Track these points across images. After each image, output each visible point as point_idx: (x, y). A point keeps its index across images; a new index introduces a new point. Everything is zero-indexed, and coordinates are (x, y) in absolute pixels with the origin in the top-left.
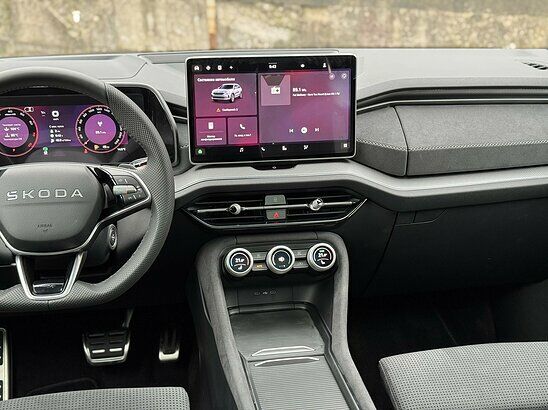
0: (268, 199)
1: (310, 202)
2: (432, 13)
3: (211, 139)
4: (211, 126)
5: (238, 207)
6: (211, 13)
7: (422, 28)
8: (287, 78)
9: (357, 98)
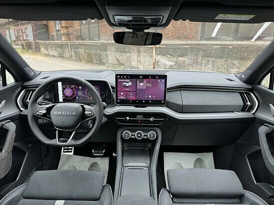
0: (138, 116)
1: (150, 118)
2: (214, 59)
3: (122, 97)
4: (122, 94)
5: (128, 118)
6: (154, 57)
7: (211, 63)
8: (145, 81)
9: (167, 87)
